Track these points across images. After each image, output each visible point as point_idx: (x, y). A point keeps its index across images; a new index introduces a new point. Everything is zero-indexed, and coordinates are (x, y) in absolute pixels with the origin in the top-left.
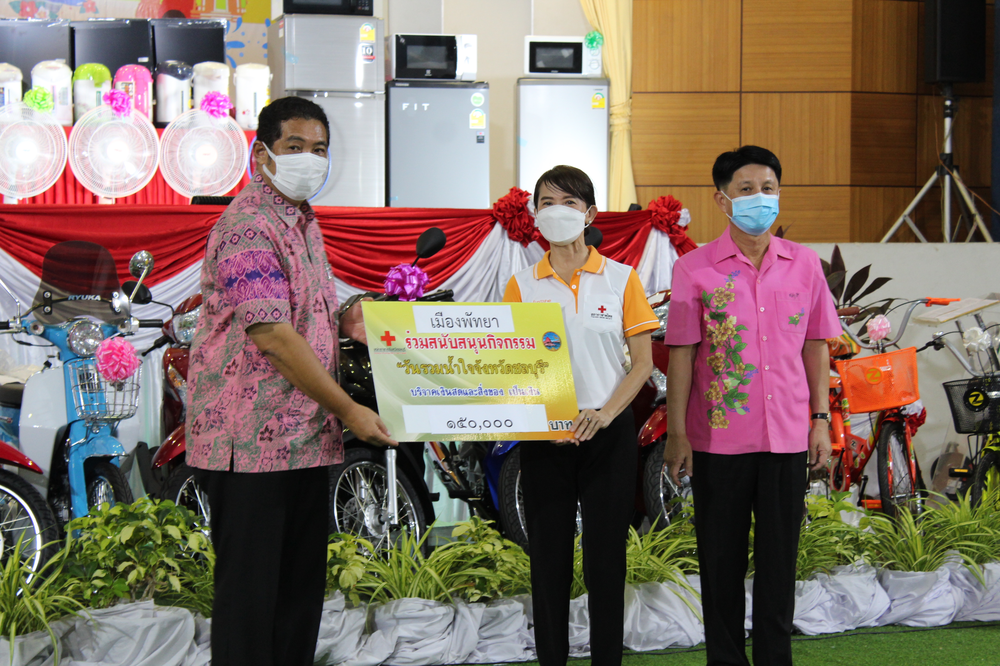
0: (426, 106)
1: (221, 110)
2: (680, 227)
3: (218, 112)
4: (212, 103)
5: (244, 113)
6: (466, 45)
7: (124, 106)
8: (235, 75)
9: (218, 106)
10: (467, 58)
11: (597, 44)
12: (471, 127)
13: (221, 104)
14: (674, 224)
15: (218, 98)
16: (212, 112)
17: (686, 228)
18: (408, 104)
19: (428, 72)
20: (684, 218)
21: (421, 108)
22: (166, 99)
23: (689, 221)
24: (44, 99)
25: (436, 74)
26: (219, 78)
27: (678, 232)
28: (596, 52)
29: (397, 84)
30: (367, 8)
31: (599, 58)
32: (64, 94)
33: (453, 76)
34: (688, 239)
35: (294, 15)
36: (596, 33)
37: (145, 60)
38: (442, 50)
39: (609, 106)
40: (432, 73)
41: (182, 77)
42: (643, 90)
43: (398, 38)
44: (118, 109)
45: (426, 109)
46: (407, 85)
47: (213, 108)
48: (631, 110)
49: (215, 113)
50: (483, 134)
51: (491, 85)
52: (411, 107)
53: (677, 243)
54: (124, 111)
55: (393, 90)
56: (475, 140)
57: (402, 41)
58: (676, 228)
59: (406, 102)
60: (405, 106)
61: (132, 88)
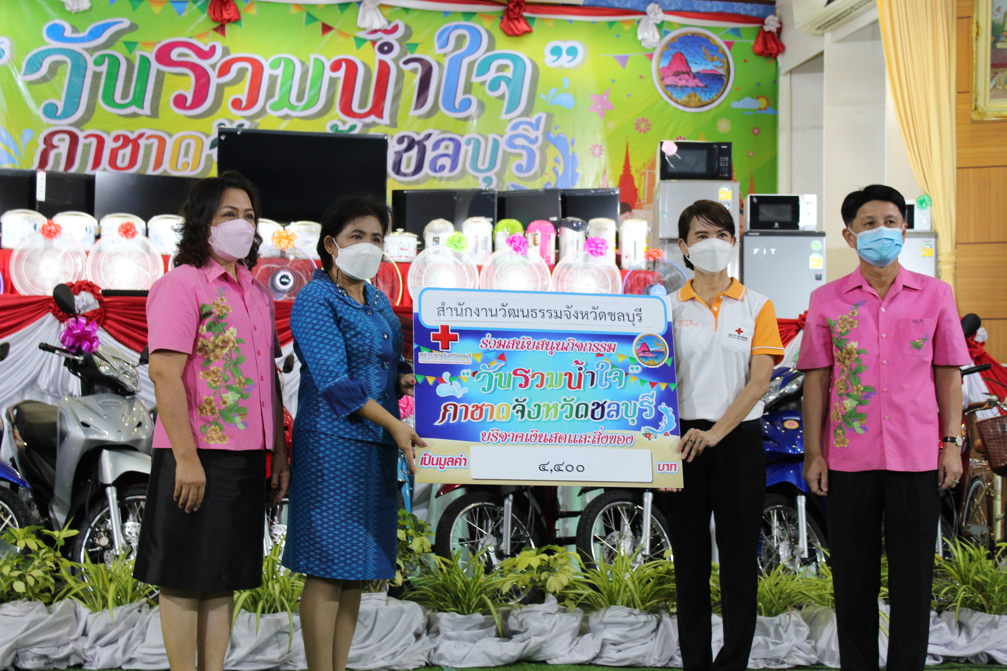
0: (773, 250)
1: (599, 251)
2: (976, 342)
3: (596, 252)
4: (592, 245)
5: (627, 257)
6: (807, 203)
7: (521, 247)
8: (621, 228)
9: (597, 247)
10: (809, 213)
11: (926, 204)
12: (811, 267)
13: (600, 246)
14: (972, 340)
15: (597, 241)
16: (591, 252)
17: (983, 344)
18: (758, 250)
19: (777, 225)
20: (981, 335)
21: (769, 252)
22: (566, 246)
23: (986, 338)
24: (459, 241)
25: (783, 225)
26: (606, 229)
27: (976, 347)
28: (926, 211)
29: (750, 234)
30: (726, 175)
31: (928, 216)
32: (486, 241)
33: (797, 227)
34: (985, 353)
35: (666, 181)
36: (926, 198)
37: (555, 219)
38: (788, 208)
39: (937, 255)
40: (779, 225)
41: (577, 229)
42: (966, 242)
43: (752, 198)
44: (516, 249)
45: (773, 253)
46: (758, 234)
47: (592, 249)
48: (956, 257)
49: (594, 253)
50: (820, 273)
51: (827, 234)
52: (761, 252)
53: (974, 356)
54: (521, 249)
55: (746, 239)
56: (814, 277)
57: (755, 200)
58: (974, 343)
59: (756, 247)
60: (756, 251)
61: (539, 238)
